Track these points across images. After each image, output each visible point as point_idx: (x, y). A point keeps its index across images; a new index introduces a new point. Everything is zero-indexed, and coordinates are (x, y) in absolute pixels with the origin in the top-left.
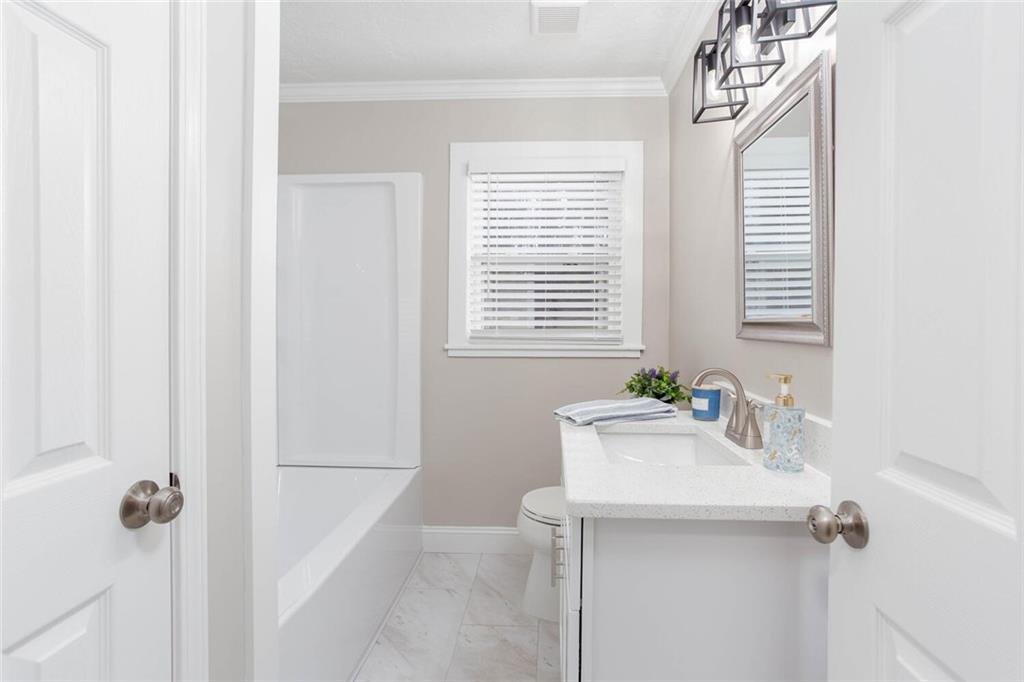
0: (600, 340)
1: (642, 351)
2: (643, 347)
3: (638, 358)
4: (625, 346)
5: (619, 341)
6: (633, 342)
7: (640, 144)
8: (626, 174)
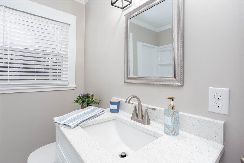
0: (60, 84)
1: (75, 87)
2: (76, 86)
3: (74, 90)
4: (69, 86)
5: (67, 84)
6: (72, 84)
7: (75, 17)
8: (70, 25)
